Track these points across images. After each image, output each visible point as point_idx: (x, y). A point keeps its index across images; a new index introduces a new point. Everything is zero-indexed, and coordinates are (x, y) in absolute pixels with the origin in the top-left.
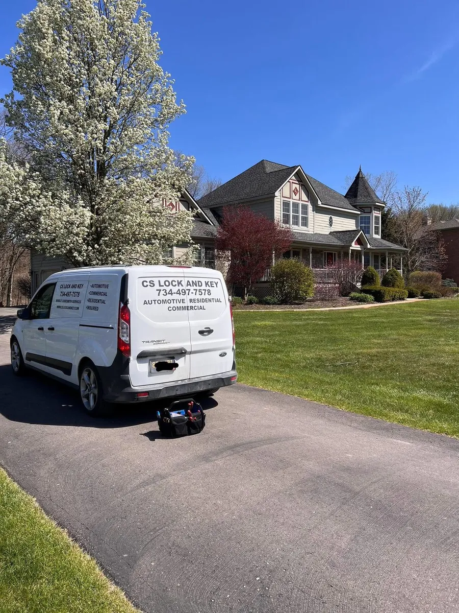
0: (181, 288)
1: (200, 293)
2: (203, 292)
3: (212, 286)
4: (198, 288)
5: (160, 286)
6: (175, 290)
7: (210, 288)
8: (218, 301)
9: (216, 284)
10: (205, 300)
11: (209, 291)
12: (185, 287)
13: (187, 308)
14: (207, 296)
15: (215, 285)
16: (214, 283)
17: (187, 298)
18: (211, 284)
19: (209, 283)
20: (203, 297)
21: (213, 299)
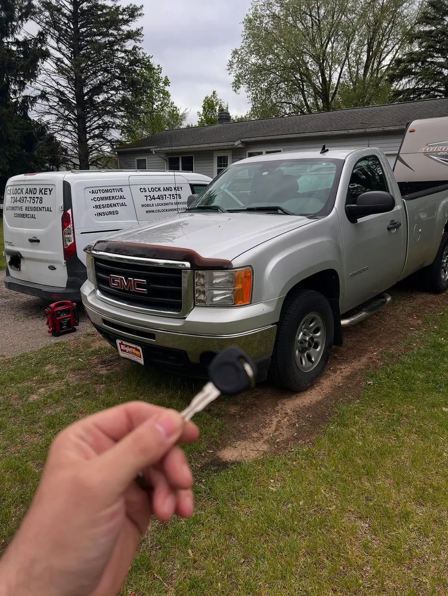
0: (22, 195)
1: (34, 201)
2: (36, 199)
3: (45, 194)
4: (33, 196)
5: (13, 194)
6: (18, 196)
7: (43, 196)
8: (49, 210)
9: (50, 191)
10: (36, 209)
11: (41, 199)
12: (24, 195)
13: (23, 216)
14: (39, 205)
15: (48, 192)
16: (48, 190)
17: (25, 205)
18: (45, 191)
19: (43, 191)
20: (36, 205)
21: (43, 208)
